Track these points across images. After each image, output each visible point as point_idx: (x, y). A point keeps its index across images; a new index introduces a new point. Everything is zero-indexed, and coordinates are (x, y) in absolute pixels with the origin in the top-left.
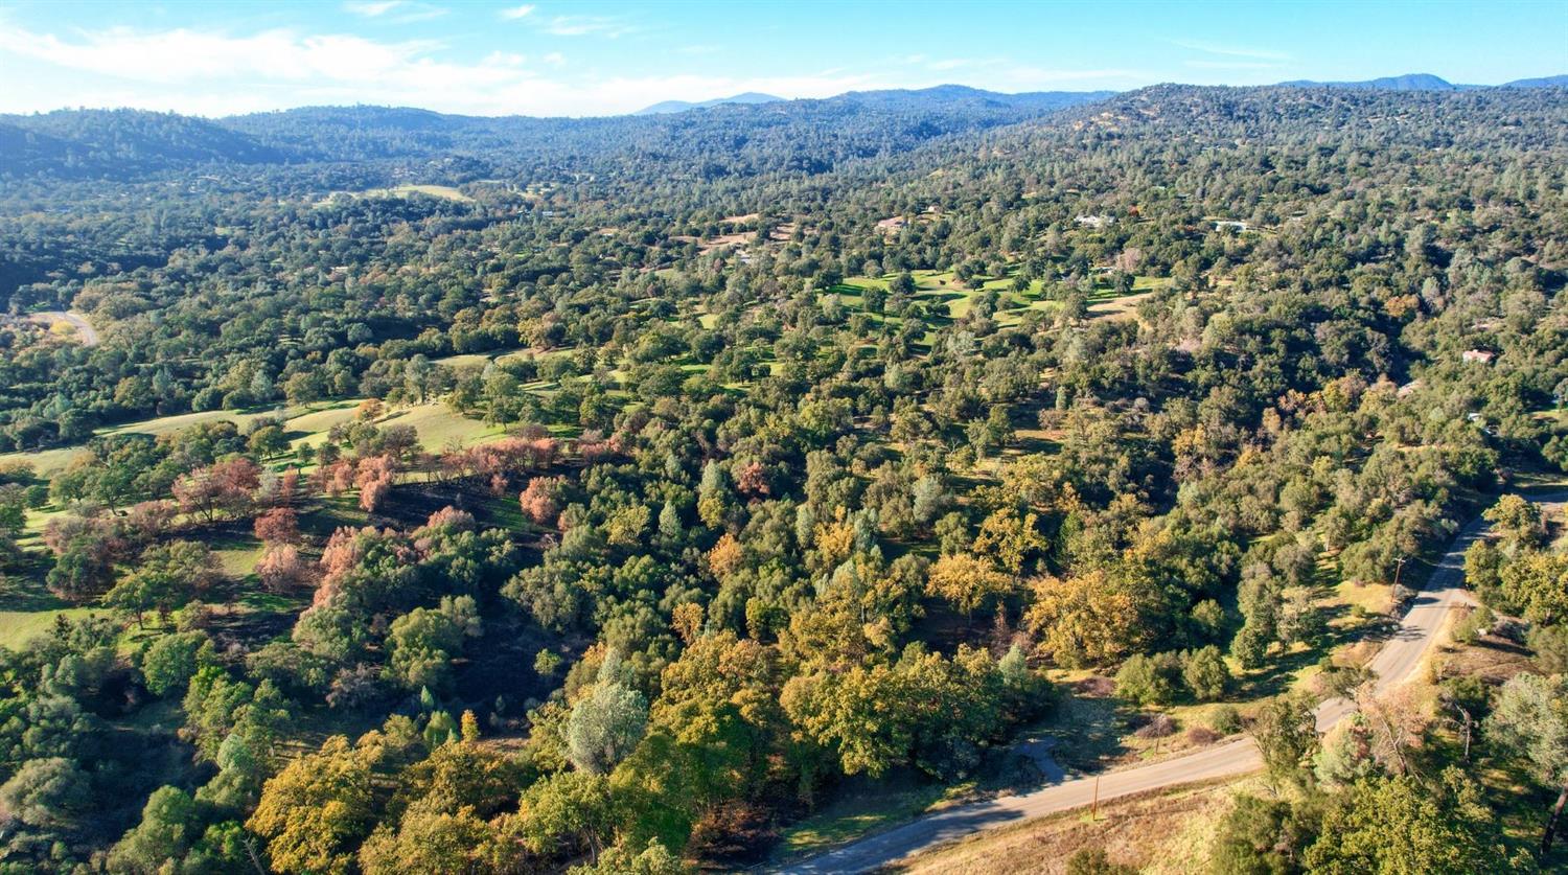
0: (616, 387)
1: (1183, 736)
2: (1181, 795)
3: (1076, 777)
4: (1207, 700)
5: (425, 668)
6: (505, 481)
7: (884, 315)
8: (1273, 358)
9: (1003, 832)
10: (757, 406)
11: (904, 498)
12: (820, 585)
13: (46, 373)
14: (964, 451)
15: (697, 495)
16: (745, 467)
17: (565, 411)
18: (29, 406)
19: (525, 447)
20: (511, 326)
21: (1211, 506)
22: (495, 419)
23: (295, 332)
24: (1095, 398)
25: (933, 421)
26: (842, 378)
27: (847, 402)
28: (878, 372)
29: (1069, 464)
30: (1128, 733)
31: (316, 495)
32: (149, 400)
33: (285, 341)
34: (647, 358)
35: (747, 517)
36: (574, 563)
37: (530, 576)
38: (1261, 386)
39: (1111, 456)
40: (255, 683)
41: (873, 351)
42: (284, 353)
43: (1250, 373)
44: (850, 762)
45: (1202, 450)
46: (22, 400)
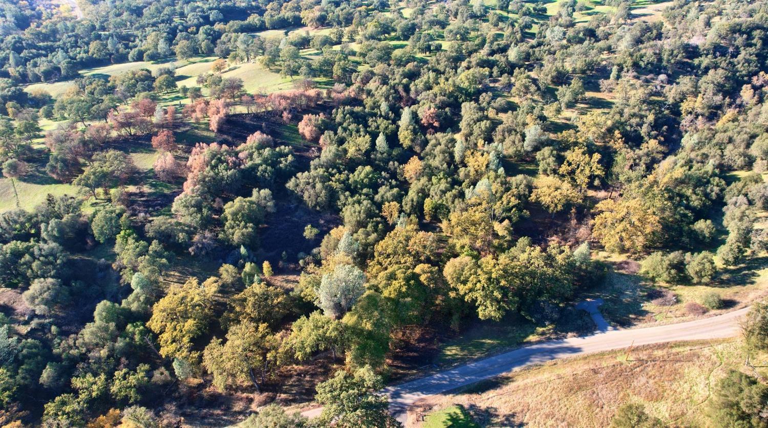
0: (353, 53)
1: (683, 306)
2: (681, 349)
3: (615, 328)
4: (699, 283)
5: (243, 234)
6: (290, 116)
7: (508, 12)
8: (752, 50)
9: (569, 361)
10: (434, 71)
11: (519, 136)
12: (468, 192)
13: (55, 37)
14: (555, 105)
15: (398, 127)
16: (426, 111)
17: (325, 69)
18: (46, 56)
19: (301, 95)
20: (297, 13)
21: (704, 150)
22: (286, 73)
23: (182, 15)
24: (635, 74)
25: (537, 85)
26: (483, 53)
27: (486, 71)
28: (503, 50)
29: (617, 117)
30: (648, 301)
31: (186, 120)
32: (107, 54)
33: (177, 20)
34: (372, 37)
35: (426, 142)
36: (327, 169)
37: (302, 177)
38: (742, 69)
39: (643, 113)
40: (149, 241)
41: (501, 36)
42: (176, 27)
43: (735, 60)
44: (482, 313)
45: (699, 111)
46: (44, 52)
